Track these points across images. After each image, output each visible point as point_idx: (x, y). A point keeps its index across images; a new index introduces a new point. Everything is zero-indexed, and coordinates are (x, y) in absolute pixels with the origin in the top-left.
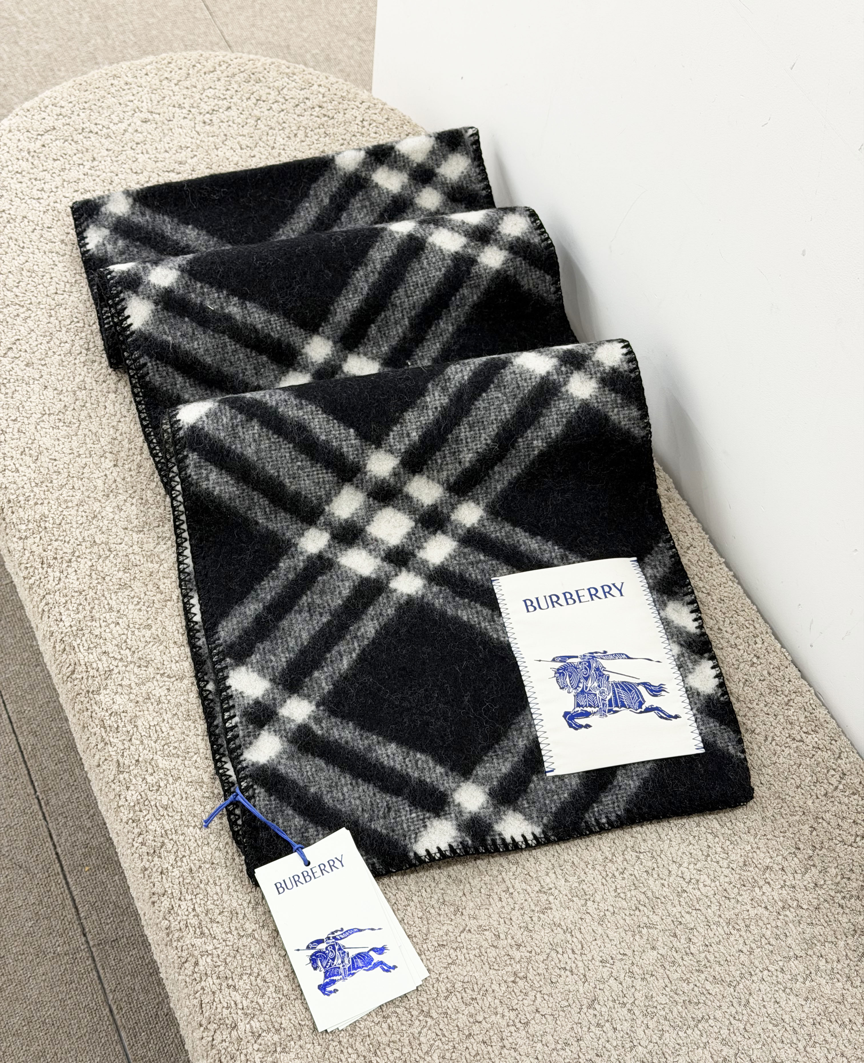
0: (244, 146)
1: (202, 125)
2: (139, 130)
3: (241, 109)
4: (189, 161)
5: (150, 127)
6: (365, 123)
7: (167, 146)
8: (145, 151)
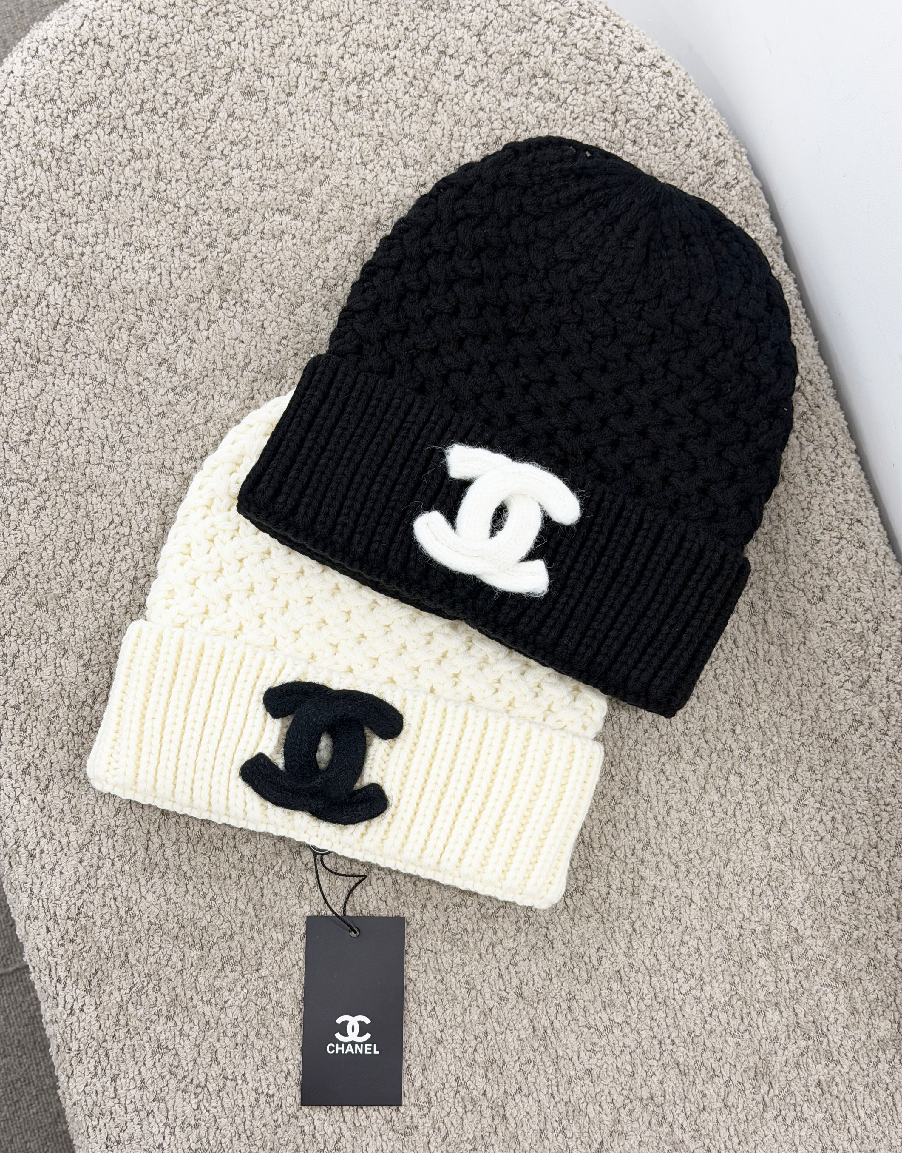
0: (410, 162)
1: (343, 108)
2: (238, 113)
3: (411, 73)
4: (316, 191)
5: (254, 107)
6: (620, 117)
7: (281, 151)
8: (244, 165)
